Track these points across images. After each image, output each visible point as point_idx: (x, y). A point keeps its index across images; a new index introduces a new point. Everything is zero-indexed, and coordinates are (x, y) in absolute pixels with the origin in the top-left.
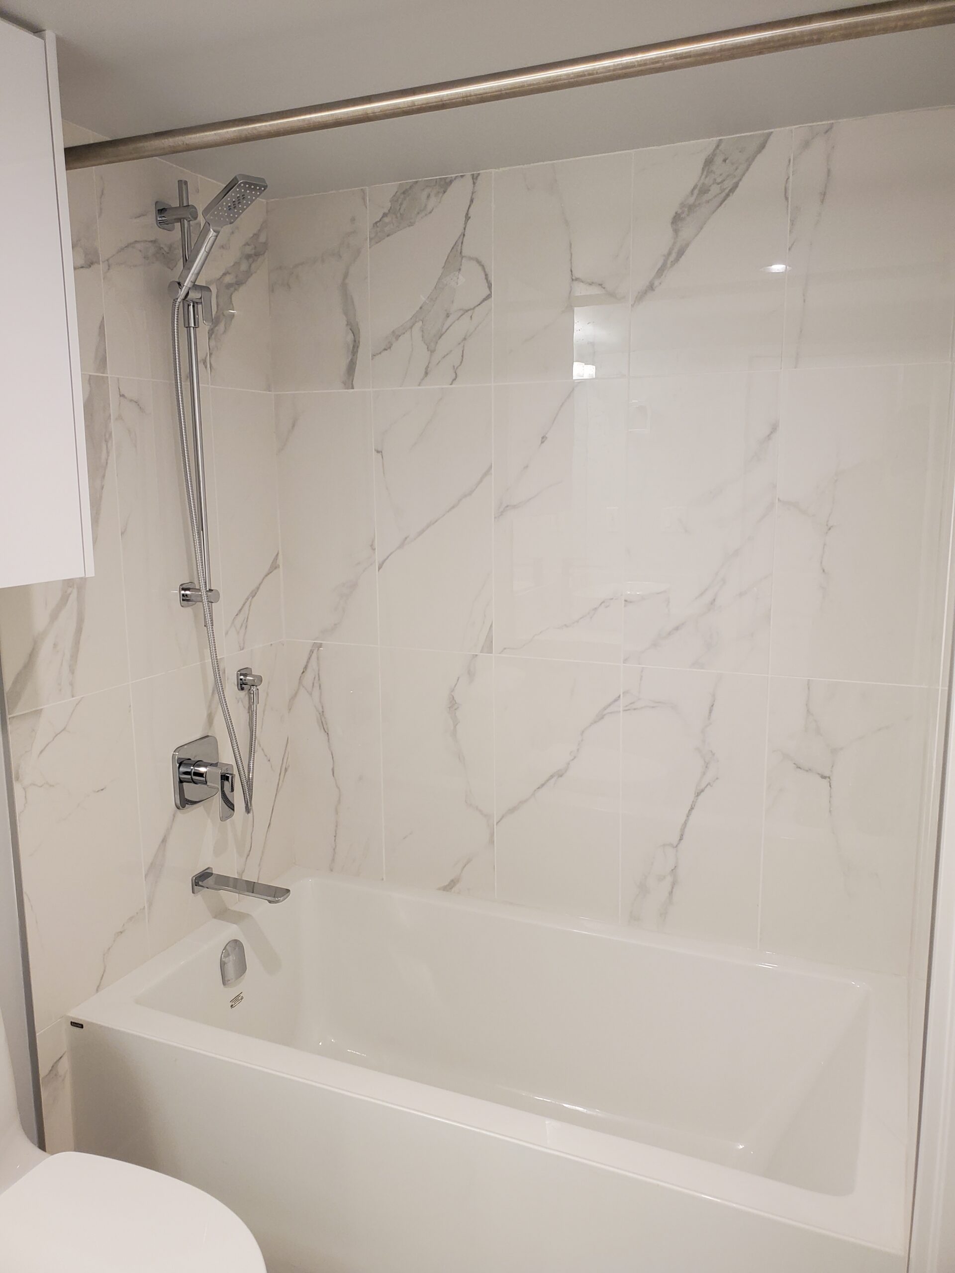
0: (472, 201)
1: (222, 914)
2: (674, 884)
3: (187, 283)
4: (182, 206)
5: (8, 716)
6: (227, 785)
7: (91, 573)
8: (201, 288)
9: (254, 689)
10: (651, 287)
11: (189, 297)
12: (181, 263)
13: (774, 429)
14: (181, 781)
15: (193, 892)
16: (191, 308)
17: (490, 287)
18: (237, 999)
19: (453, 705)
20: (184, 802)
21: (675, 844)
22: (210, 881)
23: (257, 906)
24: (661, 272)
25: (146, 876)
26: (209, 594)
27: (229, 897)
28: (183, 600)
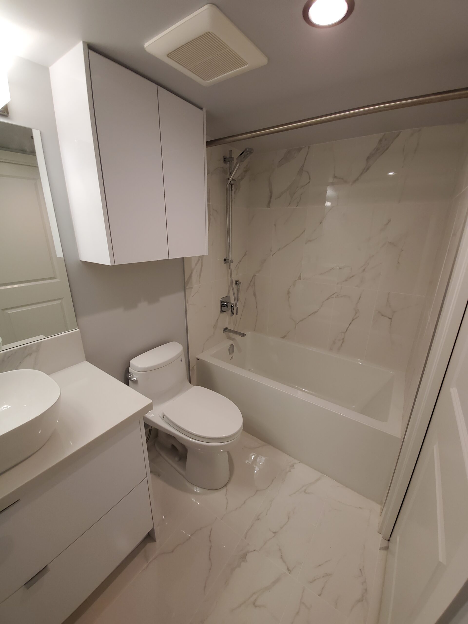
0: (307, 154)
1: (229, 338)
2: (343, 342)
3: (231, 179)
4: (230, 157)
5: (186, 288)
6: (232, 308)
7: (207, 254)
8: (235, 180)
9: (239, 285)
10: (357, 179)
11: (231, 183)
12: (229, 173)
13: (389, 221)
14: (222, 306)
15: (223, 332)
16: (231, 186)
17: (310, 179)
18: (232, 358)
19: (289, 293)
20: (222, 311)
21: (345, 332)
22: (227, 330)
23: (238, 337)
24: (361, 174)
25: (213, 328)
26: (231, 261)
27: (231, 334)
28: (225, 262)
